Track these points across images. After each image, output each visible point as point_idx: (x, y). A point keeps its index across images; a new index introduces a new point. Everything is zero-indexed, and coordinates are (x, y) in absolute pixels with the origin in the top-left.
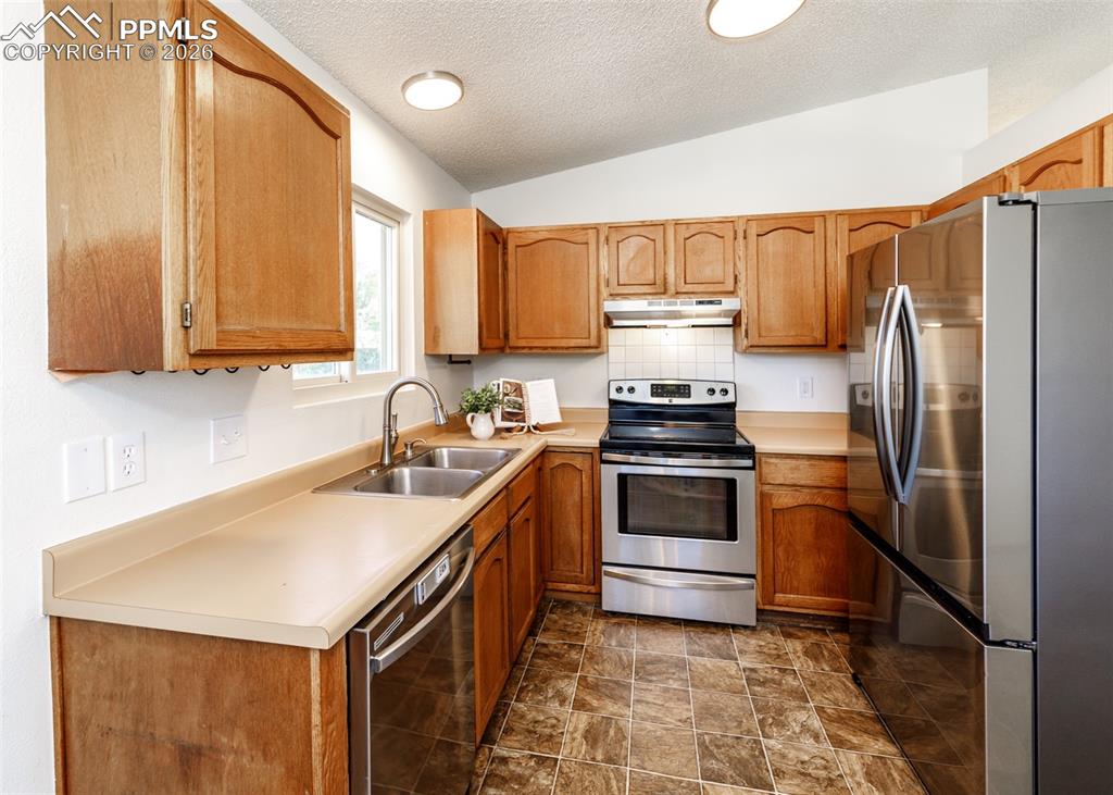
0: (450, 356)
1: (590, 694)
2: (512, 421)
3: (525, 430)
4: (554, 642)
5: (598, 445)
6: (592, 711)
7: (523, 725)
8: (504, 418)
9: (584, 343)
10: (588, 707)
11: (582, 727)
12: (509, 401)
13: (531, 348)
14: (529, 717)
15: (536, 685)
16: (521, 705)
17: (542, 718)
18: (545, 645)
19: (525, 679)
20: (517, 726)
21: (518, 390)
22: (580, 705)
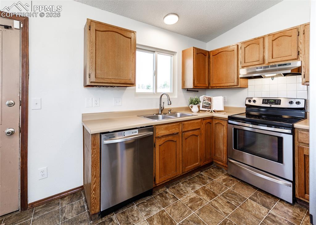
0: (188, 89)
1: (202, 191)
2: (206, 108)
3: (210, 111)
4: (205, 175)
5: (227, 118)
6: (198, 195)
7: (179, 189)
8: (203, 107)
9: (232, 84)
10: (199, 194)
11: (192, 197)
12: (205, 102)
13: (216, 87)
14: (181, 188)
15: (190, 182)
16: (182, 185)
17: (184, 190)
18: (202, 175)
19: (189, 180)
20: (176, 188)
21: (210, 100)
22: (197, 192)
